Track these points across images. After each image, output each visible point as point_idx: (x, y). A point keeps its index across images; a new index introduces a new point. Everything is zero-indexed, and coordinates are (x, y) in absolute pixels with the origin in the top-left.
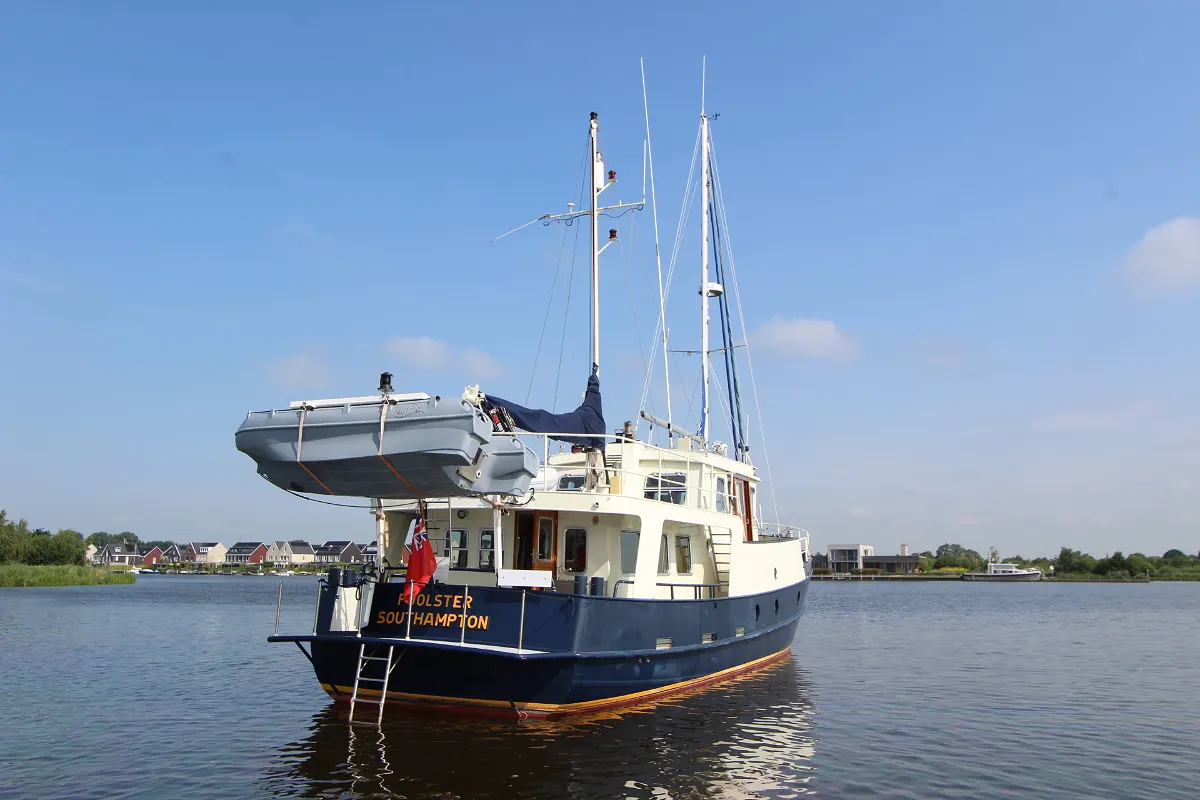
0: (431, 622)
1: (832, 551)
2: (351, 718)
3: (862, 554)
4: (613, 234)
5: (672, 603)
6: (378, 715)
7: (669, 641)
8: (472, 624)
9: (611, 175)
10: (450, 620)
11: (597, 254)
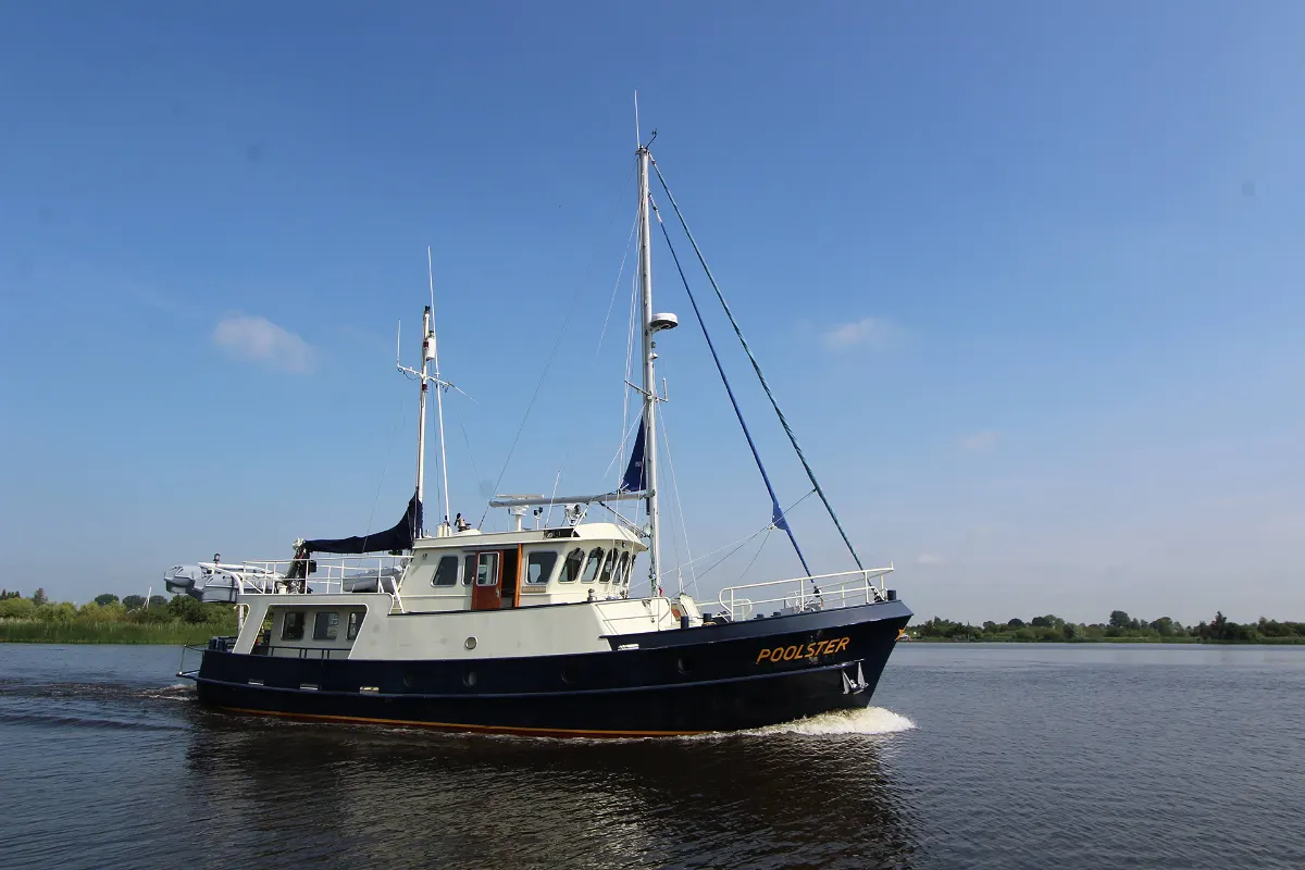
7: (263, 681)
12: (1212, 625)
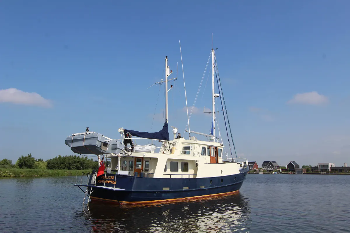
0: (106, 182)
1: (320, 165)
3: (330, 166)
4: (172, 86)
5: (171, 179)
7: (169, 188)
8: (113, 183)
9: (171, 71)
10: (109, 182)
11: (167, 91)
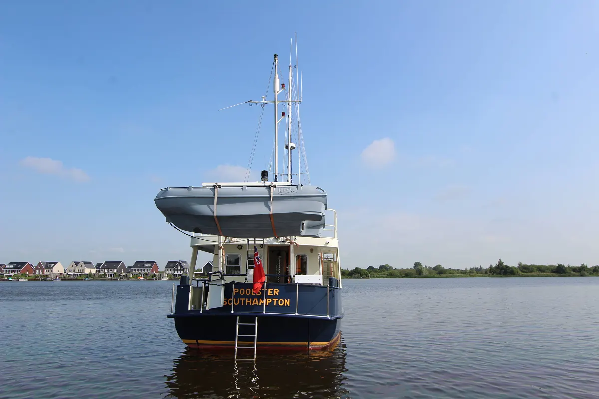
0: (257, 303)
2: (236, 357)
4: (283, 114)
6: (253, 355)
8: (281, 303)
9: (283, 86)
10: (267, 302)
11: (277, 122)
12: (496, 267)
